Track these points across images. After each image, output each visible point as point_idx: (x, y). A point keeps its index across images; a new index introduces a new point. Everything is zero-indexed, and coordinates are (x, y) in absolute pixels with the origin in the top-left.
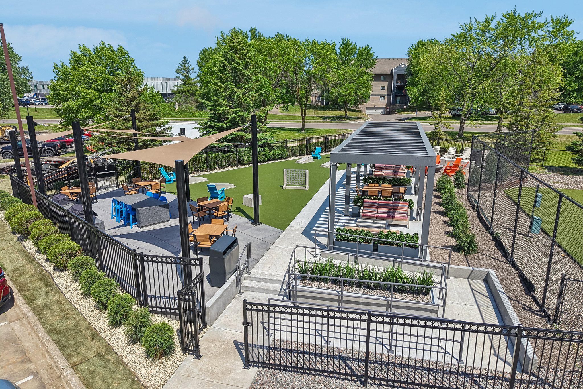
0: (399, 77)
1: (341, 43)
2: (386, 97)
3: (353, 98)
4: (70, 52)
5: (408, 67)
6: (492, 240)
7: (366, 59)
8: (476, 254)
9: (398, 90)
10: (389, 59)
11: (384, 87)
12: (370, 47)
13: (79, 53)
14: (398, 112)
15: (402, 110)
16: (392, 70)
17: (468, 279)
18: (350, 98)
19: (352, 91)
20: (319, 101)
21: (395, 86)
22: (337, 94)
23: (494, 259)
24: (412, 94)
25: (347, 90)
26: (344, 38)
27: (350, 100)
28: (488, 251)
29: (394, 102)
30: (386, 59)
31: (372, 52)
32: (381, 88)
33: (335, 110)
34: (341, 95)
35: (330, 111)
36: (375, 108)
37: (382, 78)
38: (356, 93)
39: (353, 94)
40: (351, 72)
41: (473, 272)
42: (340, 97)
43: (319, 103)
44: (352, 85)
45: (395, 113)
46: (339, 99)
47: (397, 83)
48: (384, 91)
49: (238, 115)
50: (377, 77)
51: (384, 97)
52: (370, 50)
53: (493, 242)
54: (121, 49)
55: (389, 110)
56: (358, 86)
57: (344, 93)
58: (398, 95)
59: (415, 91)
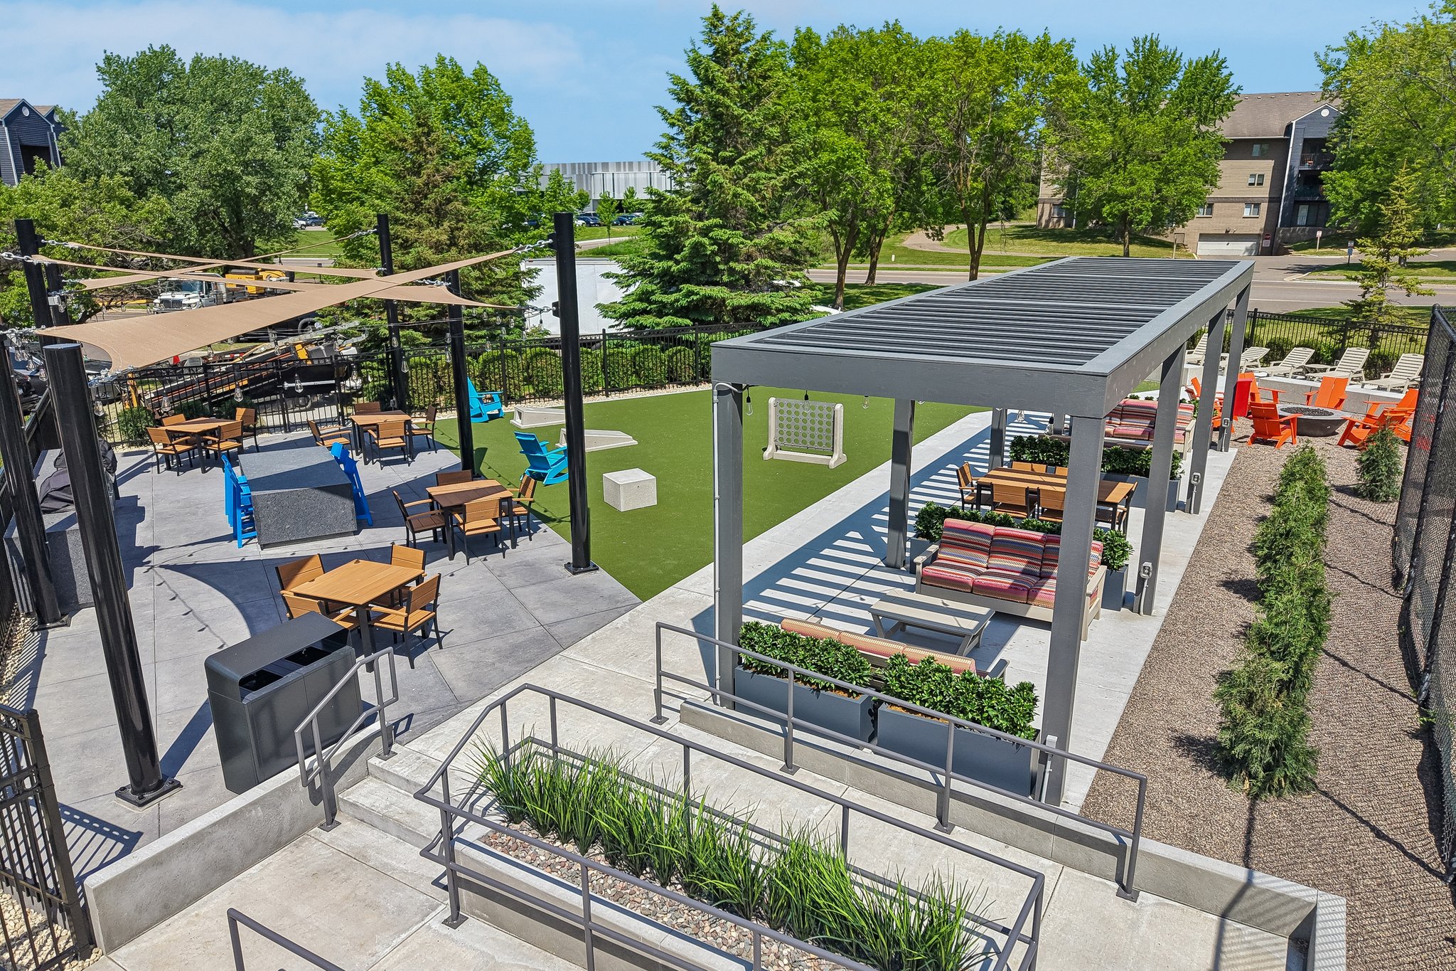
0: (1313, 146)
1: (1132, 50)
2: (1264, 206)
3: (1149, 205)
4: (362, 83)
5: (1342, 117)
6: (1415, 736)
7: (1206, 94)
8: (1306, 799)
9: (1305, 184)
10: (1285, 95)
11: (1261, 176)
12: (1221, 57)
13: (385, 84)
14: (1297, 249)
15: (1311, 244)
16: (1289, 127)
17: (1224, 916)
18: (1138, 205)
19: (1148, 186)
20: (1060, 218)
21: (1296, 173)
22: (1099, 193)
23: (1379, 834)
24: (1338, 193)
25: (1133, 184)
26: (1141, 37)
27: (1140, 211)
28: (1371, 789)
29: (1290, 221)
30: (1276, 94)
31: (1225, 72)
32: (1251, 181)
33: (1100, 242)
34: (1112, 197)
35: (1088, 242)
36: (1228, 236)
37: (1256, 148)
38: (1159, 191)
39: (1147, 191)
40: (1150, 132)
41: (1249, 893)
42: (1109, 202)
43: (1058, 221)
44: (1148, 167)
45: (1286, 252)
46: (1106, 209)
47: (1303, 162)
48: (1259, 188)
49: (711, 238)
50: (1239, 148)
51: (1257, 205)
52: (1218, 68)
53: (1418, 747)
54: (481, 73)
55: (1272, 244)
56: (1167, 171)
57: (1122, 190)
58: (1302, 199)
59: (1351, 183)
